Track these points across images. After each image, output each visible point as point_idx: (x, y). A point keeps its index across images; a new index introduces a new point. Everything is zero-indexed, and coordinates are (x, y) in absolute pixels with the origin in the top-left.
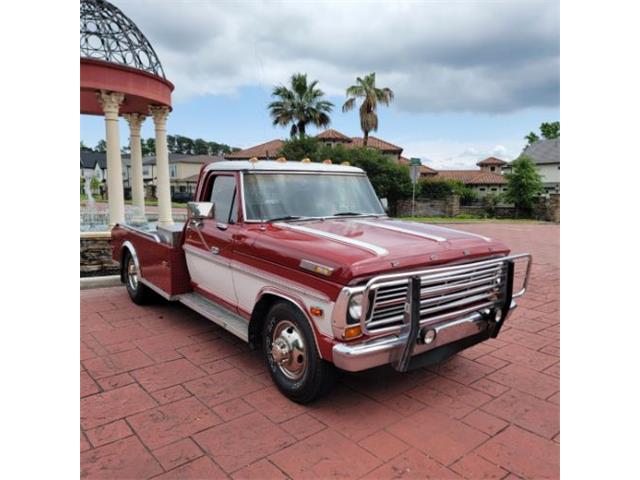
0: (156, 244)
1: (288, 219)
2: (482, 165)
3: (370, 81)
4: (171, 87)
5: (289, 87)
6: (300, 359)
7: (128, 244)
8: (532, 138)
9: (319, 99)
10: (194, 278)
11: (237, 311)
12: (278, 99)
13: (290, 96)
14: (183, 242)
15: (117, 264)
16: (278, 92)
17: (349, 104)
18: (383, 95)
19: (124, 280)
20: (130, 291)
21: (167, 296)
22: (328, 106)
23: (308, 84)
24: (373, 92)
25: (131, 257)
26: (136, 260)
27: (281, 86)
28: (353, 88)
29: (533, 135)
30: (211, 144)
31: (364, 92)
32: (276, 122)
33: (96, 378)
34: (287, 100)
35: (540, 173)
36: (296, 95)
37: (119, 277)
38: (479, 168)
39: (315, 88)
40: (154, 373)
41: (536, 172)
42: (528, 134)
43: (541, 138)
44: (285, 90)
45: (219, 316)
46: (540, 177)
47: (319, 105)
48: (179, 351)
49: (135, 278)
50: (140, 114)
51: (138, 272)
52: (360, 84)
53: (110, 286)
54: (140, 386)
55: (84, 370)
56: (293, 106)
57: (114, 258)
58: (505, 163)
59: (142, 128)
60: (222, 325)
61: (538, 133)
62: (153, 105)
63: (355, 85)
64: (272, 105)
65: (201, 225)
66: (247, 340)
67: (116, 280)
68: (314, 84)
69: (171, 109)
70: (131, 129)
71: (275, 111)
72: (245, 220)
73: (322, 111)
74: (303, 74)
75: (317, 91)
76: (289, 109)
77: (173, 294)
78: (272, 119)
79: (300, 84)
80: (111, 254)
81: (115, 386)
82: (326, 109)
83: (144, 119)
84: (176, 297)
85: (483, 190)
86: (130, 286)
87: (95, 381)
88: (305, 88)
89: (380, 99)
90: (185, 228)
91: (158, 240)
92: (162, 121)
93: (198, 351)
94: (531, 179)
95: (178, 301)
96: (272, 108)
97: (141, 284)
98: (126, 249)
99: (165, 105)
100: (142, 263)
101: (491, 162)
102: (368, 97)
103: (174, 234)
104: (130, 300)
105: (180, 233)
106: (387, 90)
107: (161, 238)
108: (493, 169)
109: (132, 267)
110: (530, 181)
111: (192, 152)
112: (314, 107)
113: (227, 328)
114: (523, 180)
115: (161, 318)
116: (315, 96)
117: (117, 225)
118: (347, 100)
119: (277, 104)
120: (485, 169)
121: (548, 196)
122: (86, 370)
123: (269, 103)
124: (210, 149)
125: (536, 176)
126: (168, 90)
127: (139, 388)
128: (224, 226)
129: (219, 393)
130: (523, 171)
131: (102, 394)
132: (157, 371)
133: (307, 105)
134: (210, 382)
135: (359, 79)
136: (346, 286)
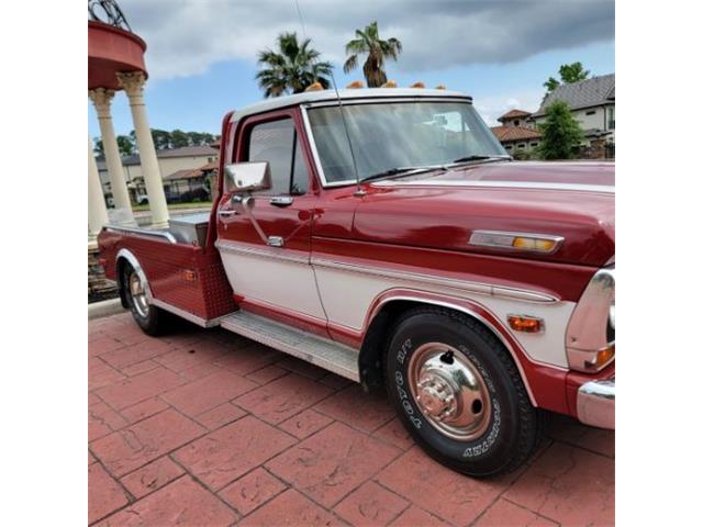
0: (171, 245)
1: (392, 174)
2: (504, 120)
3: (372, 32)
4: (142, 45)
5: (277, 50)
6: (477, 406)
7: (125, 253)
8: (552, 85)
9: (315, 61)
10: (238, 290)
11: (328, 332)
12: (266, 66)
13: (280, 61)
14: (213, 238)
15: (112, 283)
16: (266, 58)
17: (351, 62)
18: (389, 48)
19: (127, 304)
20: (138, 319)
21: (201, 321)
22: (326, 68)
23: (300, 45)
24: (377, 44)
25: (132, 270)
26: (141, 274)
27: (268, 51)
28: (353, 43)
29: (552, 80)
30: (190, 134)
31: (367, 47)
32: (268, 94)
33: (117, 475)
34: (277, 67)
35: (576, 119)
36: (287, 59)
37: (118, 300)
38: (501, 124)
39: (308, 49)
40: (211, 450)
41: (573, 118)
42: (547, 80)
43: (562, 83)
44: (273, 54)
45: (295, 344)
46: (578, 122)
47: (315, 67)
48: (237, 402)
49: (143, 299)
50: (106, 88)
51: (148, 291)
52: (360, 38)
53: (107, 315)
54: (195, 479)
55: (95, 460)
56: (285, 72)
57: (108, 276)
58: (529, 115)
59: (111, 107)
60: (304, 358)
61: (558, 78)
62: (122, 71)
63: (354, 38)
64: (261, 75)
65: (251, 202)
66: (357, 379)
67: (114, 306)
68: (305, 45)
69: (146, 76)
70: (98, 110)
71: (265, 82)
72: (325, 184)
73: (320, 75)
74: (291, 32)
75: (311, 52)
76: (281, 78)
77: (209, 318)
78: (263, 91)
79: (290, 46)
80: (102, 271)
81: (154, 487)
82: (324, 72)
83: (113, 95)
84: (215, 322)
85: (523, 146)
86: (137, 312)
87: (117, 480)
88: (296, 49)
89: (386, 53)
90: (213, 216)
91: (173, 240)
92: (138, 92)
93: (265, 399)
94: (568, 126)
95: (219, 327)
96: (260, 79)
97: (153, 308)
98: (123, 260)
99: (139, 70)
100: (150, 276)
101: (513, 115)
102: (371, 52)
103: (197, 226)
104: (141, 331)
105: (207, 223)
106: (393, 40)
107: (177, 237)
108: (517, 123)
109: (135, 285)
110: (567, 129)
111: (170, 146)
112: (310, 71)
113: (315, 362)
114: (560, 129)
115: (192, 352)
116: (309, 58)
117: (105, 229)
118: (347, 58)
119: (266, 73)
120: (508, 124)
121: (589, 145)
122: (99, 461)
123: (256, 73)
124: (190, 141)
125: (573, 121)
126: (138, 49)
127: (193, 483)
128: (286, 200)
129: (332, 475)
130: (559, 117)
131: (136, 507)
132: (214, 445)
133: (301, 70)
134: (307, 454)
135: (358, 32)
136: (602, 267)
